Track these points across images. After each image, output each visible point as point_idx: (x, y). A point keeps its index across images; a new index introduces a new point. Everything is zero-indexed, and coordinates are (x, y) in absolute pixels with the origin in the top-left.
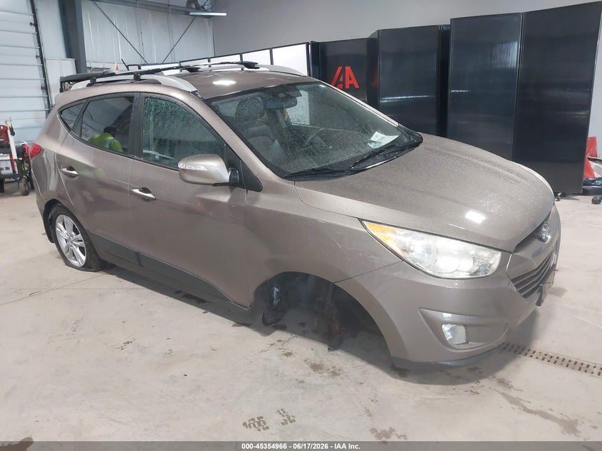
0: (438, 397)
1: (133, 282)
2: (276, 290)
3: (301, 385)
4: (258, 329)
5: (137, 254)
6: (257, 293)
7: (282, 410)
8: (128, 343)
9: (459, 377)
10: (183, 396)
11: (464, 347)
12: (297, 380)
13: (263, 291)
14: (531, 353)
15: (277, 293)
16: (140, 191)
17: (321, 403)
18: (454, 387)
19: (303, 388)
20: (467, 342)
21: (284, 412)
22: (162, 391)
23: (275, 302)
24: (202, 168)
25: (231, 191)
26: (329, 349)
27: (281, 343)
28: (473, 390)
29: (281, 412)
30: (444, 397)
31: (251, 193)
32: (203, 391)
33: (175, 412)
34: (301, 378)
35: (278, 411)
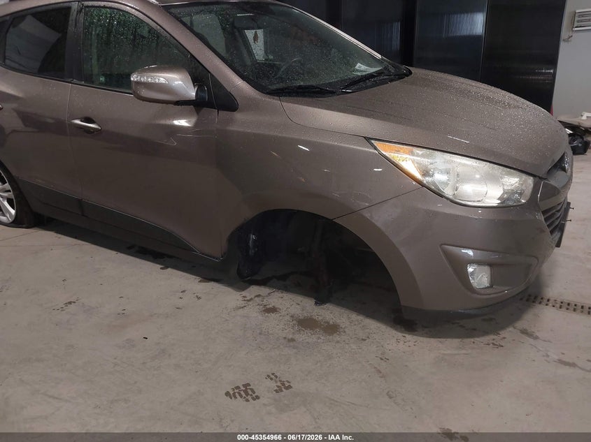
0: (456, 352)
1: (76, 238)
2: (253, 237)
3: (291, 344)
4: (230, 284)
5: (80, 201)
6: (230, 240)
7: (273, 374)
8: (70, 303)
9: (475, 329)
10: (144, 363)
11: (488, 291)
12: (285, 338)
13: (238, 236)
14: (545, 301)
15: (254, 241)
16: (81, 121)
17: (319, 364)
18: (472, 340)
19: (294, 347)
20: (491, 286)
21: (276, 377)
22: (115, 359)
23: (251, 252)
24: (162, 80)
25: (198, 113)
26: (316, 303)
27: (260, 298)
28: (494, 342)
29: (273, 377)
30: (464, 352)
31: (223, 114)
32: (170, 355)
33: (136, 383)
34: (291, 336)
35: (268, 376)
